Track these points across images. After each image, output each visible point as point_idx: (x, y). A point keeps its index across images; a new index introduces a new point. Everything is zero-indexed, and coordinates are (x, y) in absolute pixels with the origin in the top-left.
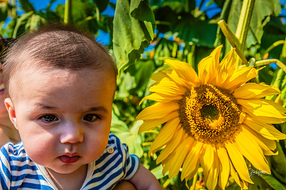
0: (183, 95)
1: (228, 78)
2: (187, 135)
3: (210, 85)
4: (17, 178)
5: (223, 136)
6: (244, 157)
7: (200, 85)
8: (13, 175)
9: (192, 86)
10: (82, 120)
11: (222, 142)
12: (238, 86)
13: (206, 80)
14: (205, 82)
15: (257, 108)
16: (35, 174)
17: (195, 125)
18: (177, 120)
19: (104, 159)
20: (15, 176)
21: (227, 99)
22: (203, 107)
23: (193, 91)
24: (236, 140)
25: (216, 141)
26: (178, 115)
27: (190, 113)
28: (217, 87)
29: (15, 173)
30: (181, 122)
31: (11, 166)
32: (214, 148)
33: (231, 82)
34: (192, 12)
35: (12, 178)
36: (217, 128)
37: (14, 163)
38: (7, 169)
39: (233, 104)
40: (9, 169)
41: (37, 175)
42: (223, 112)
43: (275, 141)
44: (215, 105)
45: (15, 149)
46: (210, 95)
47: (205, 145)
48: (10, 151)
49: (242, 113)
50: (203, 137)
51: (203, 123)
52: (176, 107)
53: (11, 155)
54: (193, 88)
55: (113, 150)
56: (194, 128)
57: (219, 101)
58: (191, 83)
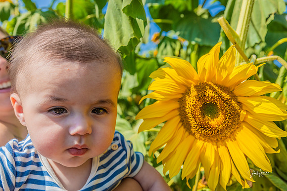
0: (183, 94)
1: (228, 76)
2: (187, 133)
3: (209, 83)
4: (23, 174)
5: (224, 135)
6: (245, 155)
7: (200, 84)
8: (18, 171)
9: (192, 84)
10: (91, 112)
11: (223, 140)
12: (238, 84)
13: (205, 78)
14: (204, 80)
15: (257, 106)
16: (40, 170)
17: (195, 123)
18: (178, 119)
19: (108, 156)
20: (20, 172)
21: (227, 97)
22: (204, 105)
23: (193, 89)
24: (236, 138)
25: (217, 140)
26: (179, 113)
27: (190, 112)
28: (216, 85)
29: (20, 169)
30: (182, 121)
31: (15, 162)
32: (215, 147)
33: (230, 80)
34: (195, 10)
35: (17, 174)
36: (217, 126)
37: (19, 159)
38: (12, 165)
39: (233, 102)
40: (14, 165)
41: (42, 172)
42: (223, 110)
43: (277, 138)
44: (215, 103)
45: (20, 146)
46: (209, 93)
47: (206, 143)
48: (15, 147)
49: (242, 111)
50: (204, 135)
51: (203, 121)
52: (177, 105)
53: (16, 151)
54: (192, 86)
55: (117, 147)
56: (194, 126)
57: (219, 99)
58: (190, 81)
